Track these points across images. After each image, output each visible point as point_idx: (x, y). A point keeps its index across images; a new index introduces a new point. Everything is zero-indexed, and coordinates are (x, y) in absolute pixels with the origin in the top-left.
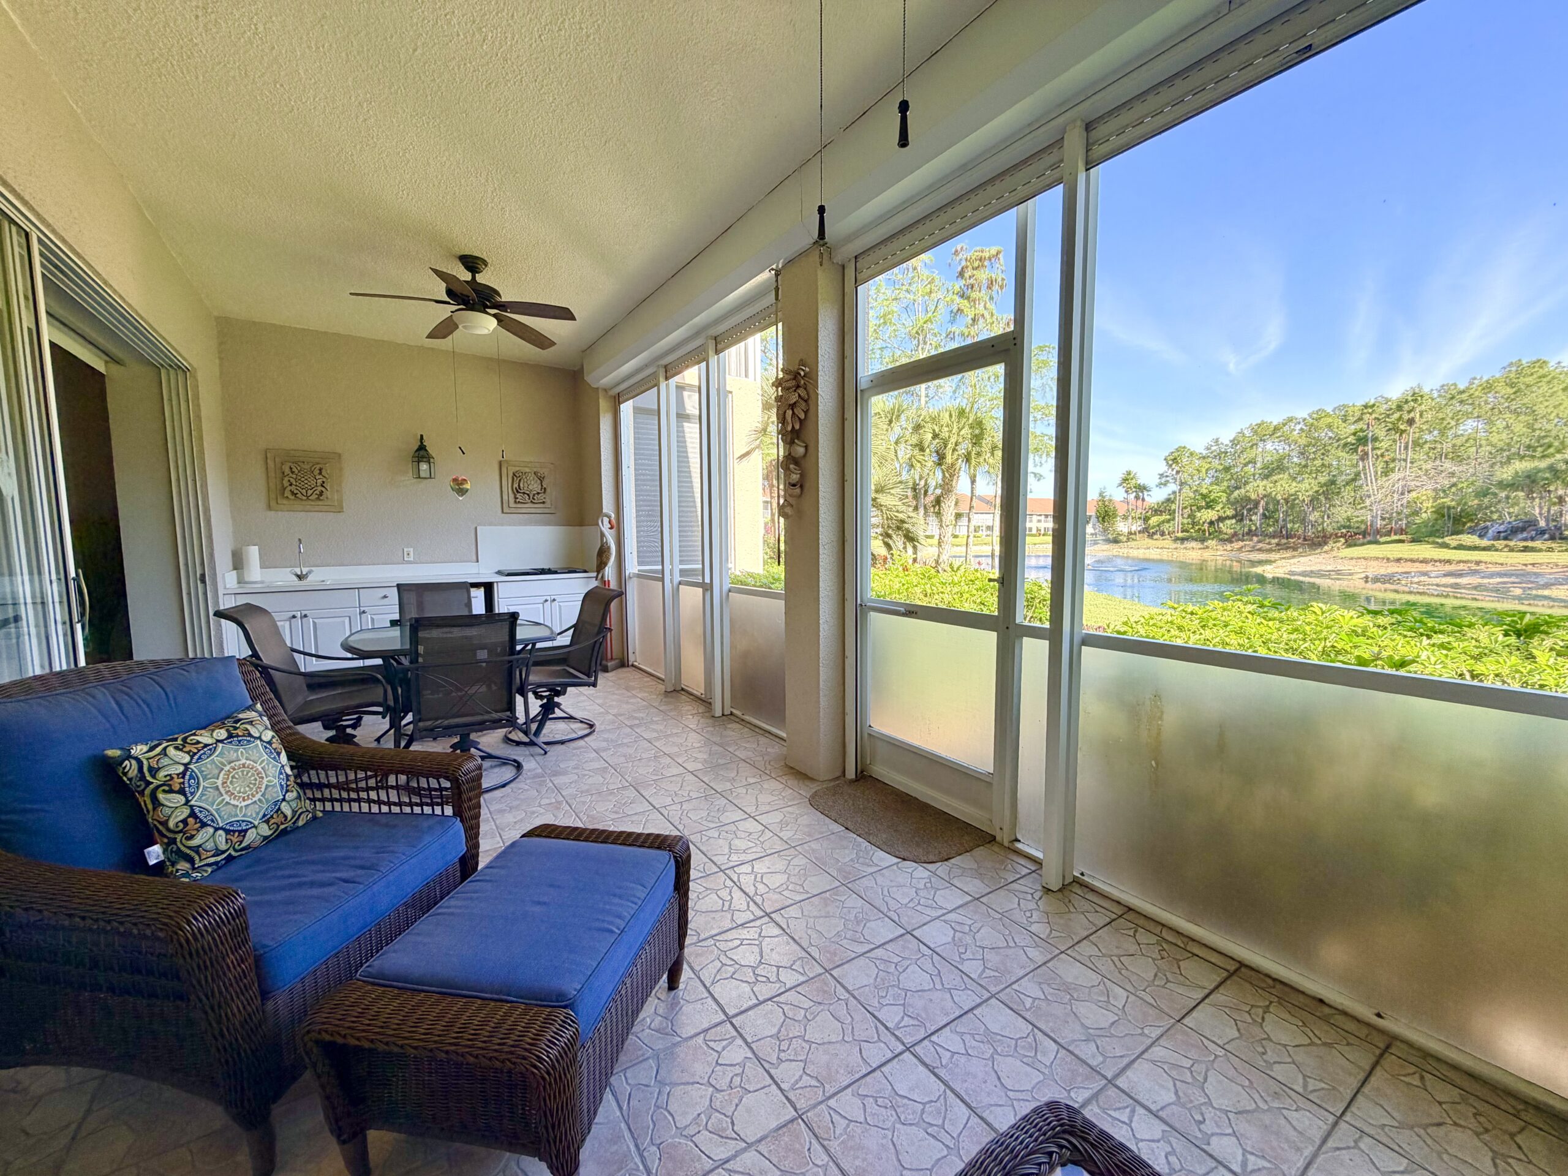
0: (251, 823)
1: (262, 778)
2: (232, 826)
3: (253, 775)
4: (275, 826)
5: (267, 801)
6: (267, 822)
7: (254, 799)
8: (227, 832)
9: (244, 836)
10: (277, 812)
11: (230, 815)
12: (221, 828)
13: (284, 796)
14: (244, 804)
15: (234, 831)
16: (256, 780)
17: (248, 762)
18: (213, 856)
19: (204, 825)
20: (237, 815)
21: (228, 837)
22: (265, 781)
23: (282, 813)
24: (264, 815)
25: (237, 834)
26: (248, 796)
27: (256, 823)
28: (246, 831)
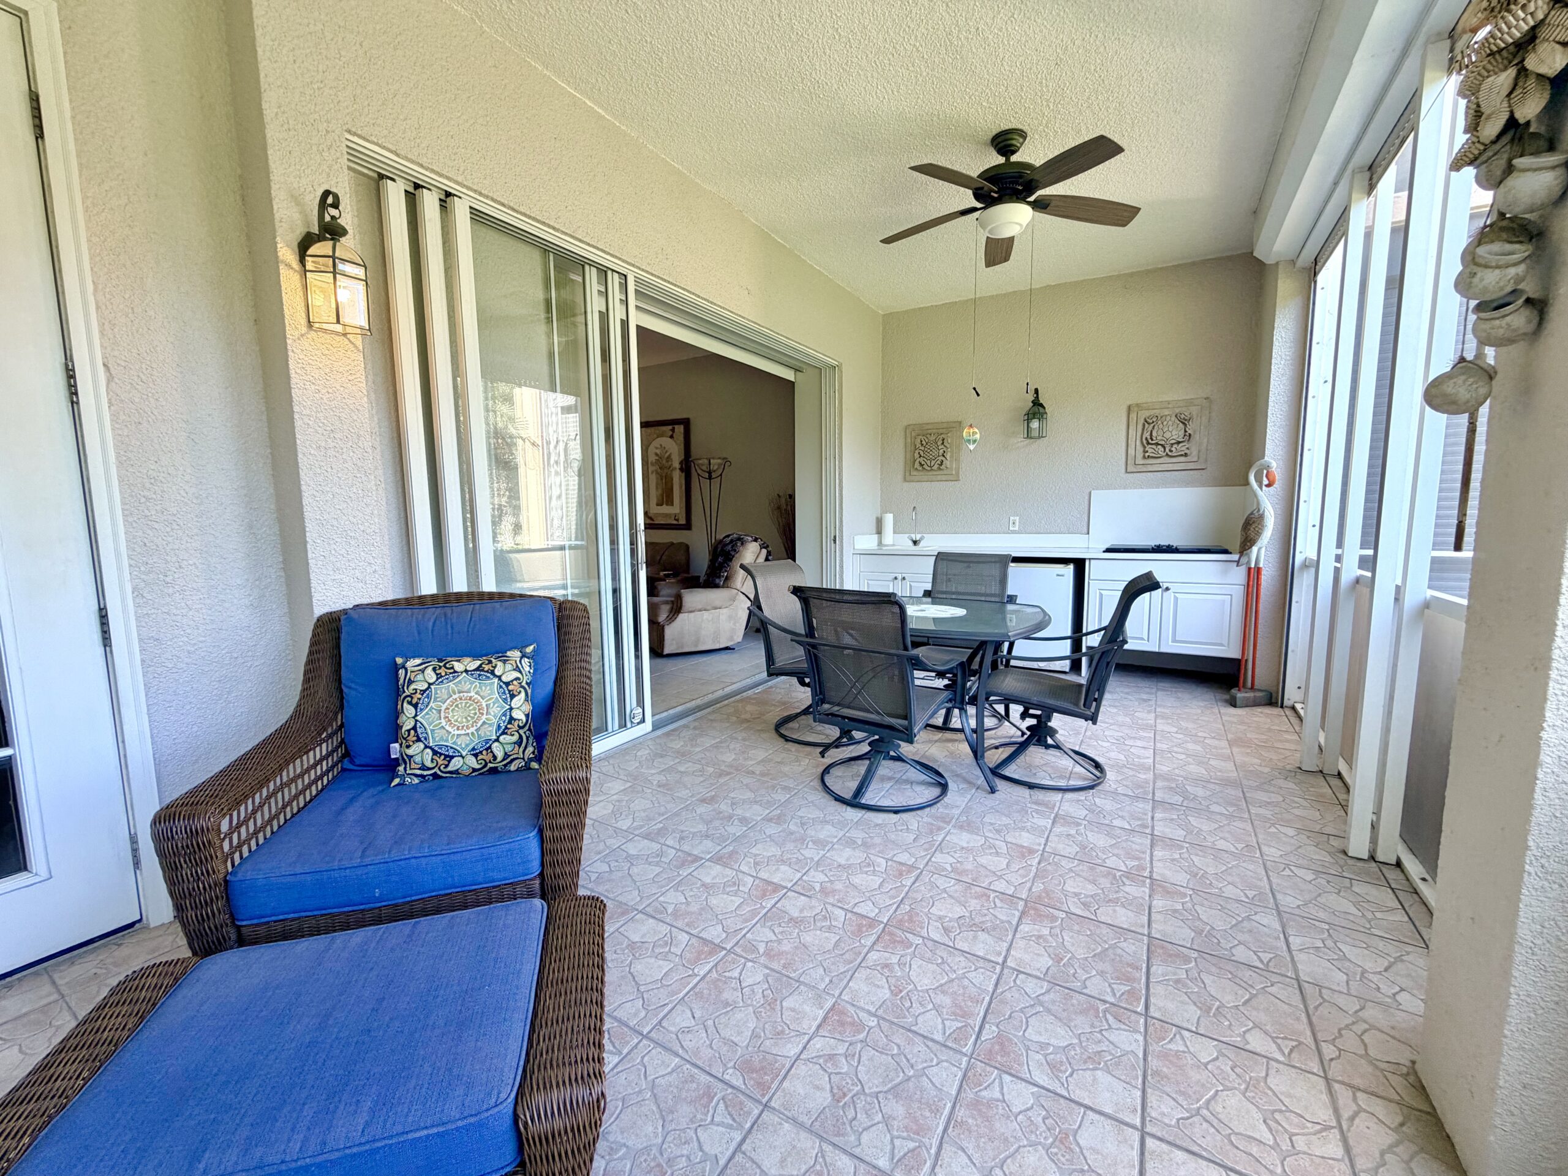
0: (459, 752)
1: (483, 714)
2: (441, 748)
3: (474, 709)
4: (483, 762)
5: (479, 737)
6: (476, 756)
7: (468, 731)
8: (435, 753)
9: (449, 762)
10: (487, 749)
11: (442, 739)
12: (430, 748)
13: (498, 737)
14: (457, 732)
15: (441, 754)
16: (475, 714)
17: (476, 696)
18: (419, 769)
19: (419, 740)
20: (447, 741)
21: (435, 757)
22: (484, 718)
23: (492, 752)
24: (474, 749)
25: (443, 757)
26: (463, 727)
27: (464, 754)
28: (452, 757)
